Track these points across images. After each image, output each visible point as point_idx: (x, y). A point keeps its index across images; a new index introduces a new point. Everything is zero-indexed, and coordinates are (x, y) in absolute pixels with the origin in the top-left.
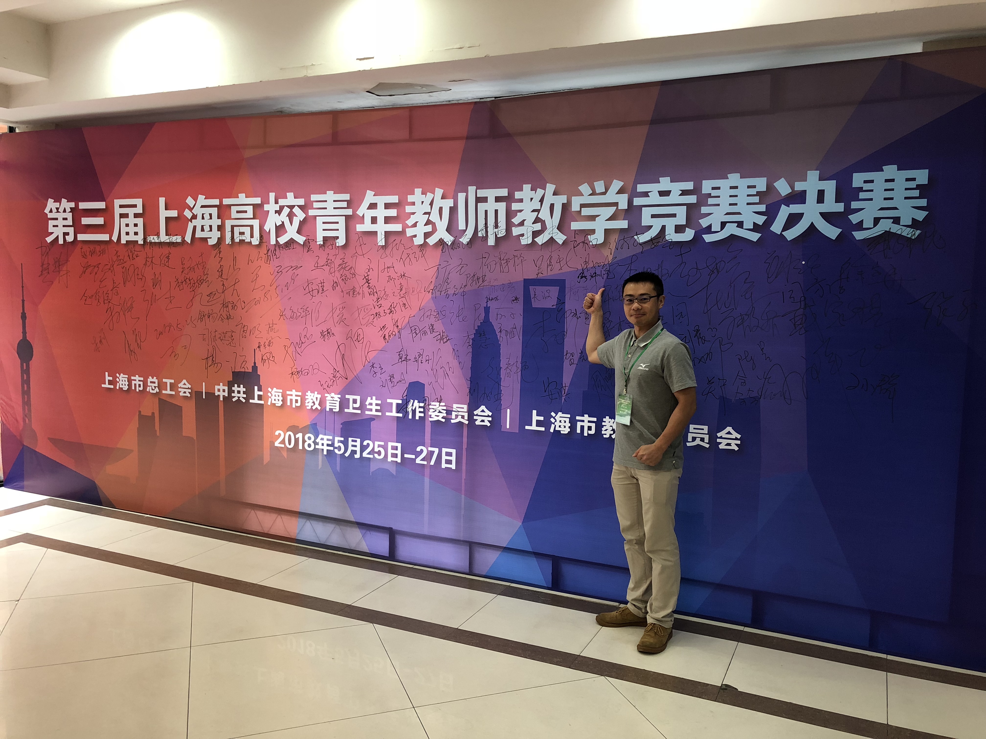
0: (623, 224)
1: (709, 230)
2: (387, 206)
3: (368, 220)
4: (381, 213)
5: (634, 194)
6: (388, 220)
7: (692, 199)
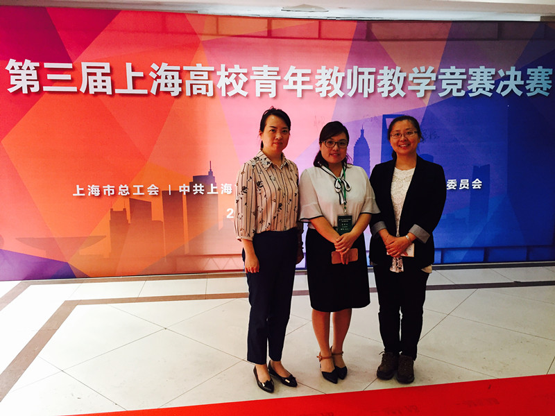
0: (433, 88)
1: (471, 91)
2: (303, 75)
3: (291, 82)
4: (299, 79)
5: (439, 73)
6: (303, 83)
7: (464, 77)
